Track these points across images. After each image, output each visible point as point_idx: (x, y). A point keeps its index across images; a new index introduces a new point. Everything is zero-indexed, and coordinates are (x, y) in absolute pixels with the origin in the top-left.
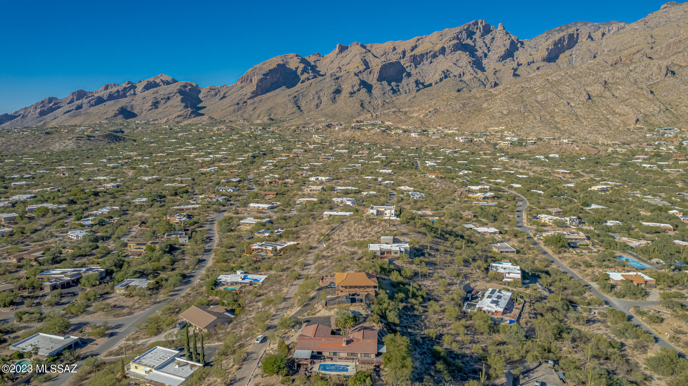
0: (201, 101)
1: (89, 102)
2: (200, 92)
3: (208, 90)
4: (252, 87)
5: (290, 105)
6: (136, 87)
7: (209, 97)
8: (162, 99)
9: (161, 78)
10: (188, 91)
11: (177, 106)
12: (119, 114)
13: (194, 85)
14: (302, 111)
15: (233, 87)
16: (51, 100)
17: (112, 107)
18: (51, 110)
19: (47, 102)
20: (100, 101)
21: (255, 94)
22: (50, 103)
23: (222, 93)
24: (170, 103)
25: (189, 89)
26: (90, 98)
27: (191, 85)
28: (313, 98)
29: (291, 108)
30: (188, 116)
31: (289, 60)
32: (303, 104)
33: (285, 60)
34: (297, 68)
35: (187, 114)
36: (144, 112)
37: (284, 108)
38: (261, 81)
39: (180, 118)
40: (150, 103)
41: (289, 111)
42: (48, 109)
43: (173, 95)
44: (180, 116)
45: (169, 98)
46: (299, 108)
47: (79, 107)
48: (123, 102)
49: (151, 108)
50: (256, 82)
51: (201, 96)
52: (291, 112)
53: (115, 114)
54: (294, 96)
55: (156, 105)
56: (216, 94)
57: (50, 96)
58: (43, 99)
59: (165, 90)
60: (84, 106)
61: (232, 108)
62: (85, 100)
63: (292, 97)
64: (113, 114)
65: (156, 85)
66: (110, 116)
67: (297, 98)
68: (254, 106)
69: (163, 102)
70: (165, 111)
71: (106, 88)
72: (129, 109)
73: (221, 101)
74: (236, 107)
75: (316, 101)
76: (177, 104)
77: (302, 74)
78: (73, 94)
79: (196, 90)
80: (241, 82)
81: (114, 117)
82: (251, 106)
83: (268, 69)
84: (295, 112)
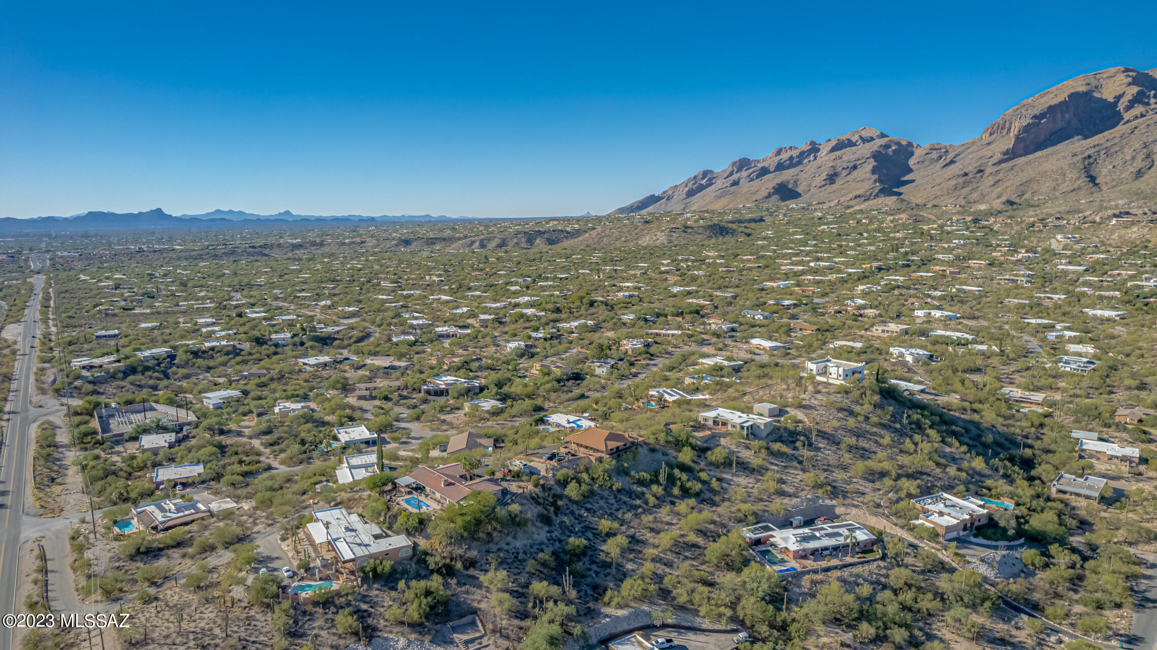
0: (911, 171)
1: (749, 176)
2: (912, 154)
3: (926, 152)
4: (1008, 142)
5: (1072, 175)
6: (818, 150)
7: (927, 163)
8: (844, 169)
9: (863, 133)
10: (891, 154)
11: (862, 181)
12: (774, 194)
13: (904, 143)
14: (1097, 185)
15: (973, 143)
16: (705, 173)
17: (770, 182)
18: (701, 188)
19: (701, 176)
20: (764, 171)
21: (1010, 155)
22: (703, 178)
23: (950, 157)
24: (855, 174)
25: (894, 151)
26: (751, 170)
27: (898, 144)
28: (1133, 158)
29: (1075, 178)
30: (872, 197)
31: (1104, 83)
32: (1104, 172)
33: (1094, 83)
34: (1119, 97)
35: (870, 195)
36: (813, 190)
37: (1057, 180)
38: (1026, 129)
39: (858, 200)
40: (824, 176)
41: (1065, 187)
42: (697, 187)
43: (863, 161)
44: (859, 196)
45: (855, 167)
46: (1092, 179)
47: (736, 183)
48: (787, 175)
49: (823, 183)
50: (1016, 132)
51: (912, 162)
52: (1071, 188)
53: (769, 193)
54: (1086, 154)
55: (832, 178)
56: (940, 157)
57: (706, 169)
58: (696, 173)
59: (854, 153)
60: (741, 181)
61: (953, 182)
62: (744, 174)
63: (1081, 157)
64: (765, 194)
65: (851, 144)
66: (761, 197)
67: (1092, 160)
68: (997, 178)
69: (845, 173)
70: (842, 189)
71: (779, 152)
72: (790, 186)
73: (945, 170)
74: (961, 180)
75: (1139, 164)
76: (864, 176)
77: (1129, 108)
78: (734, 164)
79: (906, 151)
80: (991, 134)
81: (767, 197)
82: (990, 178)
83: (1046, 106)
84: (1079, 188)
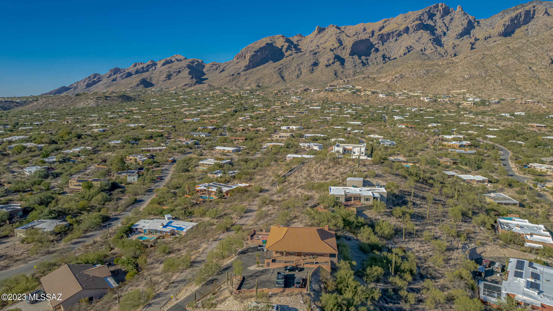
0: (205, 74)
1: (122, 76)
2: (204, 67)
3: (210, 66)
4: (246, 62)
5: (276, 76)
6: (156, 64)
7: (211, 71)
8: (174, 72)
9: (176, 57)
10: (195, 66)
11: (185, 78)
12: (140, 84)
13: (200, 61)
14: (285, 80)
15: (230, 62)
16: (95, 75)
17: (136, 79)
18: (94, 83)
19: (92, 77)
20: (129, 75)
21: (248, 68)
22: (94, 77)
23: (221, 68)
24: (180, 75)
25: (196, 65)
26: (122, 74)
27: (198, 61)
28: (295, 70)
29: (276, 78)
30: (193, 85)
31: (276, 40)
32: (286, 74)
33: (273, 40)
34: (282, 47)
35: (192, 84)
36: (160, 83)
37: (270, 78)
38: (253, 56)
39: (186, 86)
40: (165, 76)
41: (274, 81)
42: (92, 82)
43: (183, 69)
44: (187, 85)
45: (179, 72)
46: (283, 78)
47: (114, 80)
48: (145, 75)
49: (165, 79)
50: (249, 58)
51: (205, 70)
52: (276, 82)
53: (138, 84)
54: (279, 68)
55: (169, 77)
56: (217, 68)
57: (95, 73)
58: (89, 75)
59: (177, 65)
60: (117, 79)
61: (228, 78)
62: (118, 75)
63: (277, 69)
64: (136, 84)
65: (171, 62)
66: (133, 86)
67: (281, 70)
68: (246, 77)
69: (175, 74)
70: (176, 82)
71: (135, 65)
72: (148, 80)
73: (221, 74)
74: (232, 77)
75: (297, 72)
76: (185, 76)
77: (286, 51)
78: (111, 70)
79: (201, 65)
80: (237, 59)
81: (137, 86)
82: (243, 77)
83: (259, 47)
84: (279, 82)
